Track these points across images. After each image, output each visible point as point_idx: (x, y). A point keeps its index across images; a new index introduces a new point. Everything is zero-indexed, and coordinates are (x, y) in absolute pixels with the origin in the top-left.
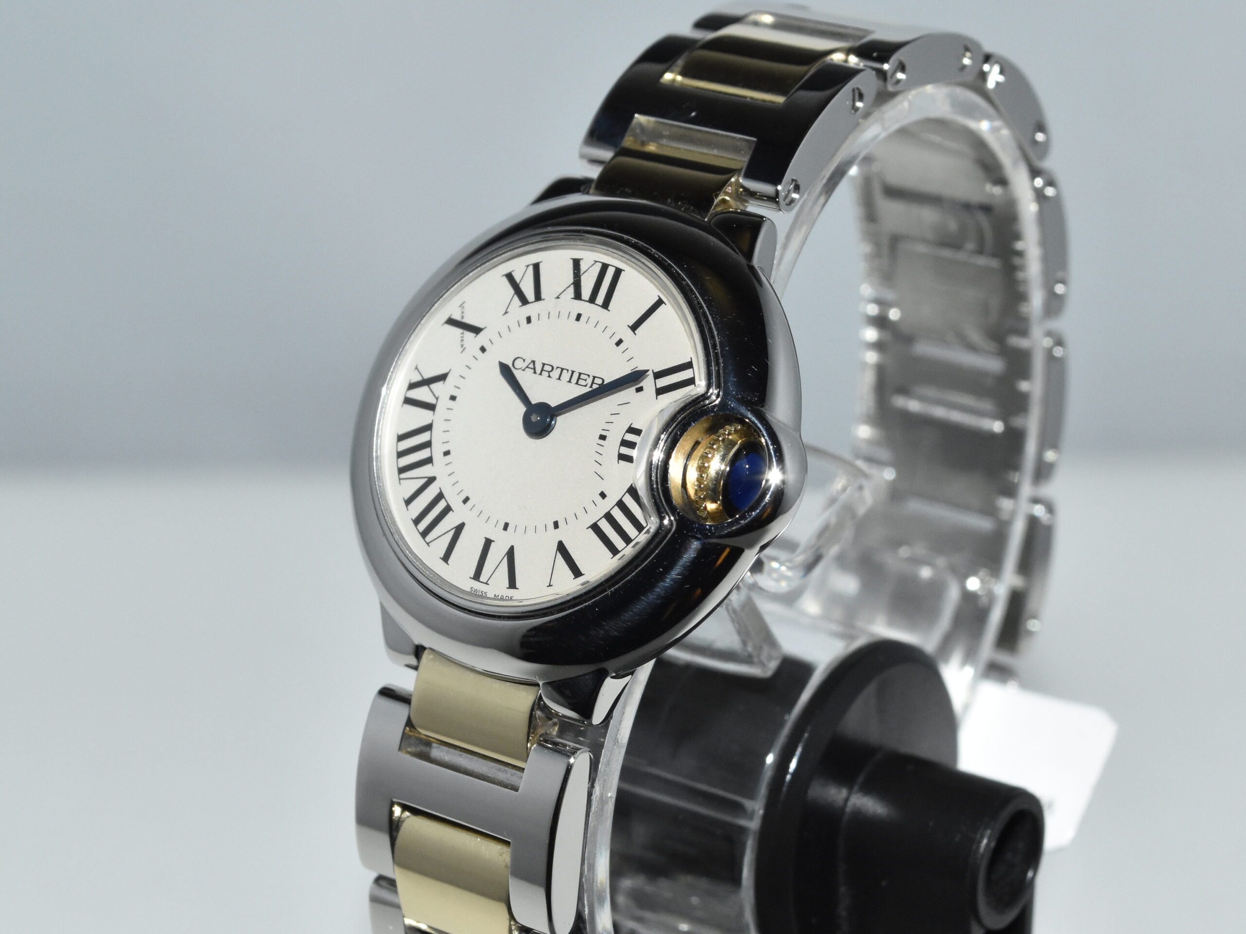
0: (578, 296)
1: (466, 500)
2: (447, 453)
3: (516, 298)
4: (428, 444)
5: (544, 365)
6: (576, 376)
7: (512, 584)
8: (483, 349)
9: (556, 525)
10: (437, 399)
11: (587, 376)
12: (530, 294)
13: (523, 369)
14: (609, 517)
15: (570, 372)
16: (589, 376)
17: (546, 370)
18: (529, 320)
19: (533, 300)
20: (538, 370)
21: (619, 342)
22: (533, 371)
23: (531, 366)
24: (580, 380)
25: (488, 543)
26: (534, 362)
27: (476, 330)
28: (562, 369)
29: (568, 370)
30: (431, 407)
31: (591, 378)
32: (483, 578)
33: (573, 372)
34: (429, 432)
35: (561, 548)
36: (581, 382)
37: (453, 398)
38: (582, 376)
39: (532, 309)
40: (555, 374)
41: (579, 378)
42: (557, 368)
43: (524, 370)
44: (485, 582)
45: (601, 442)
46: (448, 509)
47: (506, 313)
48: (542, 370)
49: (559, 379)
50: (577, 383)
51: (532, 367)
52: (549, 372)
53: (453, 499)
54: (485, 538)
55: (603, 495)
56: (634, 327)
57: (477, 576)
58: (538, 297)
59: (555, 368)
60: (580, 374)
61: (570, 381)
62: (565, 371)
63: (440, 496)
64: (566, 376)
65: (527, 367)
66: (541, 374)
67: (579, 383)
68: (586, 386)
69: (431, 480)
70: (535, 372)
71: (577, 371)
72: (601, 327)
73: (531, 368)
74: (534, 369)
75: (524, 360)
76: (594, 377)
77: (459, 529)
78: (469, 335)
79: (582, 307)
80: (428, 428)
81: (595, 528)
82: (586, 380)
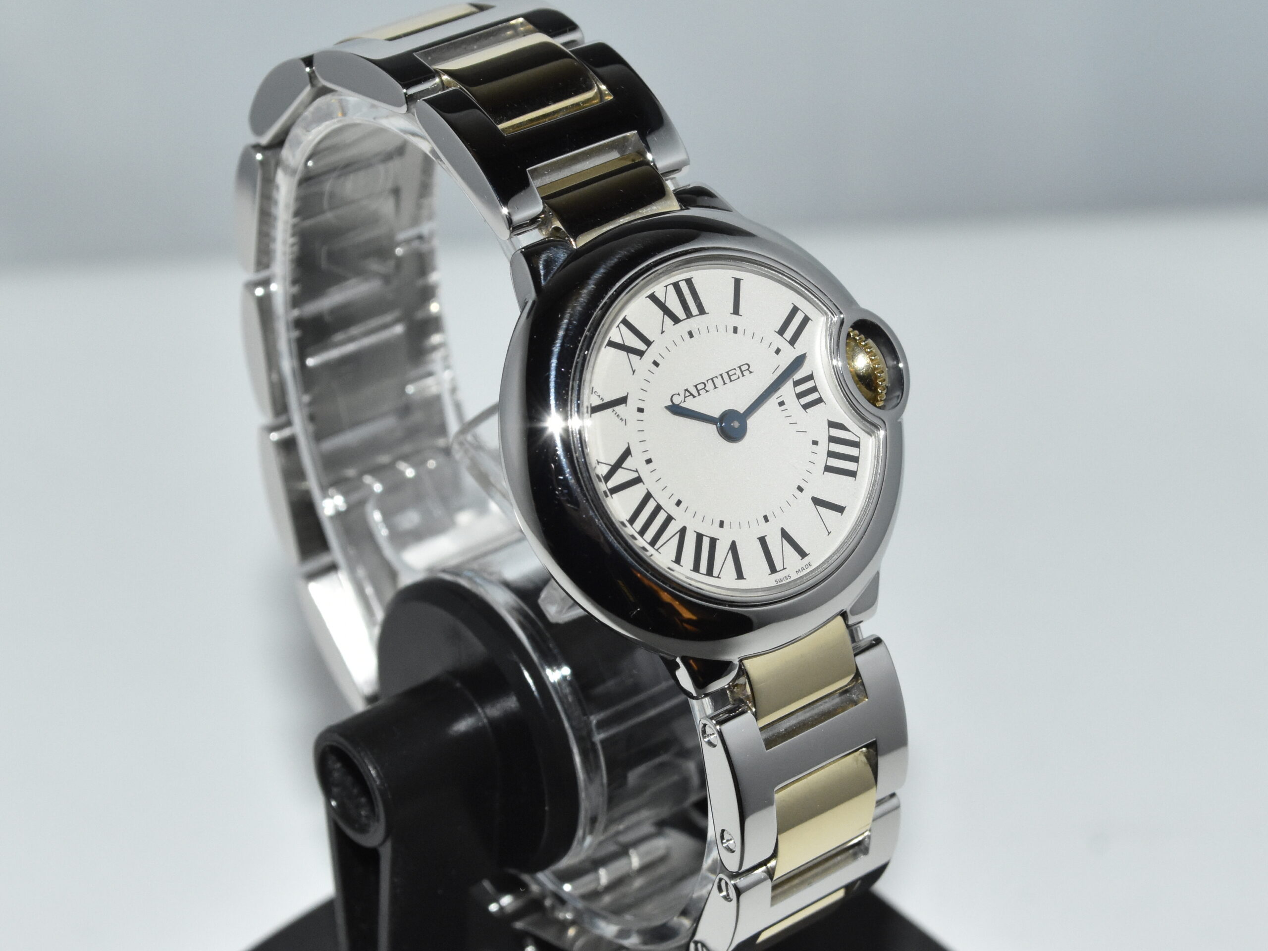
0: (676, 320)
1: (722, 524)
2: (679, 503)
3: (631, 356)
4: (658, 508)
5: (696, 386)
6: (725, 376)
7: (803, 554)
8: (641, 410)
9: (800, 489)
10: (637, 471)
11: (734, 370)
12: (640, 345)
13: (683, 401)
14: (831, 454)
15: (720, 377)
16: (735, 369)
17: (700, 389)
18: (656, 364)
19: (646, 347)
20: (695, 393)
21: (735, 330)
22: (691, 397)
23: (687, 394)
24: (731, 377)
25: (762, 541)
26: (686, 390)
27: (623, 400)
28: (712, 379)
29: (717, 377)
30: (638, 480)
31: (738, 369)
32: (779, 566)
33: (721, 375)
34: (652, 499)
35: (817, 502)
36: (733, 378)
37: (649, 461)
38: (730, 373)
39: (651, 354)
40: (710, 386)
41: (729, 377)
42: (707, 381)
43: (685, 401)
44: (782, 568)
45: (783, 407)
46: (713, 542)
47: (634, 372)
48: (698, 391)
49: (716, 387)
50: (731, 381)
51: (689, 394)
52: (704, 388)
53: (711, 531)
54: (758, 538)
55: (815, 443)
56: (736, 311)
57: (773, 570)
58: (648, 343)
59: (706, 383)
60: (727, 373)
61: (725, 384)
62: (714, 379)
63: (700, 537)
64: (718, 382)
65: (685, 397)
66: (699, 394)
67: (732, 379)
68: (739, 378)
69: (683, 531)
70: (694, 397)
71: (723, 371)
72: (713, 329)
73: (688, 396)
74: (691, 394)
75: (679, 394)
76: (740, 367)
77: (733, 547)
78: (619, 409)
79: (686, 325)
80: (648, 496)
81: (828, 469)
82: (735, 374)
